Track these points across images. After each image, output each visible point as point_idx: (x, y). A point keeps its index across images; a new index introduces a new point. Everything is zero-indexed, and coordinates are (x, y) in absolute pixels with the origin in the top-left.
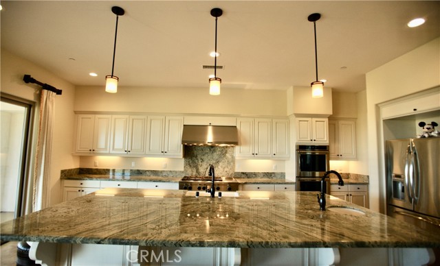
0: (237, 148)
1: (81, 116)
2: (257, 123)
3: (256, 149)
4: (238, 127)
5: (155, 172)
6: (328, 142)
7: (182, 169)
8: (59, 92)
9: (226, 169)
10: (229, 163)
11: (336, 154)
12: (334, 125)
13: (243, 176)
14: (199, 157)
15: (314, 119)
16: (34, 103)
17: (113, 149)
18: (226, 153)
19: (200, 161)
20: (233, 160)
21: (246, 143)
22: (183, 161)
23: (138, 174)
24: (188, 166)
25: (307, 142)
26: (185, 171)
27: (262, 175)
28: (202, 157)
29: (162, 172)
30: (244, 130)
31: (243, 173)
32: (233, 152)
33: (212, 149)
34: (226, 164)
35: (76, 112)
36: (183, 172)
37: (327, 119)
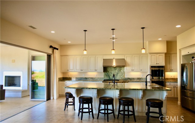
0: (125, 68)
1: (63, 57)
2: (133, 57)
3: (133, 68)
4: (125, 59)
5: (92, 78)
6: (164, 64)
7: (103, 77)
8: (57, 49)
9: (121, 77)
10: (122, 74)
11: (170, 69)
12: (169, 56)
13: (128, 79)
14: (110, 72)
15: (158, 55)
16: (51, 54)
17: (76, 69)
18: (121, 70)
19: (110, 73)
20: (124, 73)
21: (129, 65)
22: (103, 73)
23: (86, 79)
24: (105, 76)
25: (155, 65)
26: (104, 77)
27: (136, 79)
28: (111, 72)
29: (95, 78)
30: (128, 60)
31: (128, 78)
32: (124, 69)
33: (115, 68)
34: (121, 74)
35: (61, 56)
36: (103, 78)
37: (164, 55)
